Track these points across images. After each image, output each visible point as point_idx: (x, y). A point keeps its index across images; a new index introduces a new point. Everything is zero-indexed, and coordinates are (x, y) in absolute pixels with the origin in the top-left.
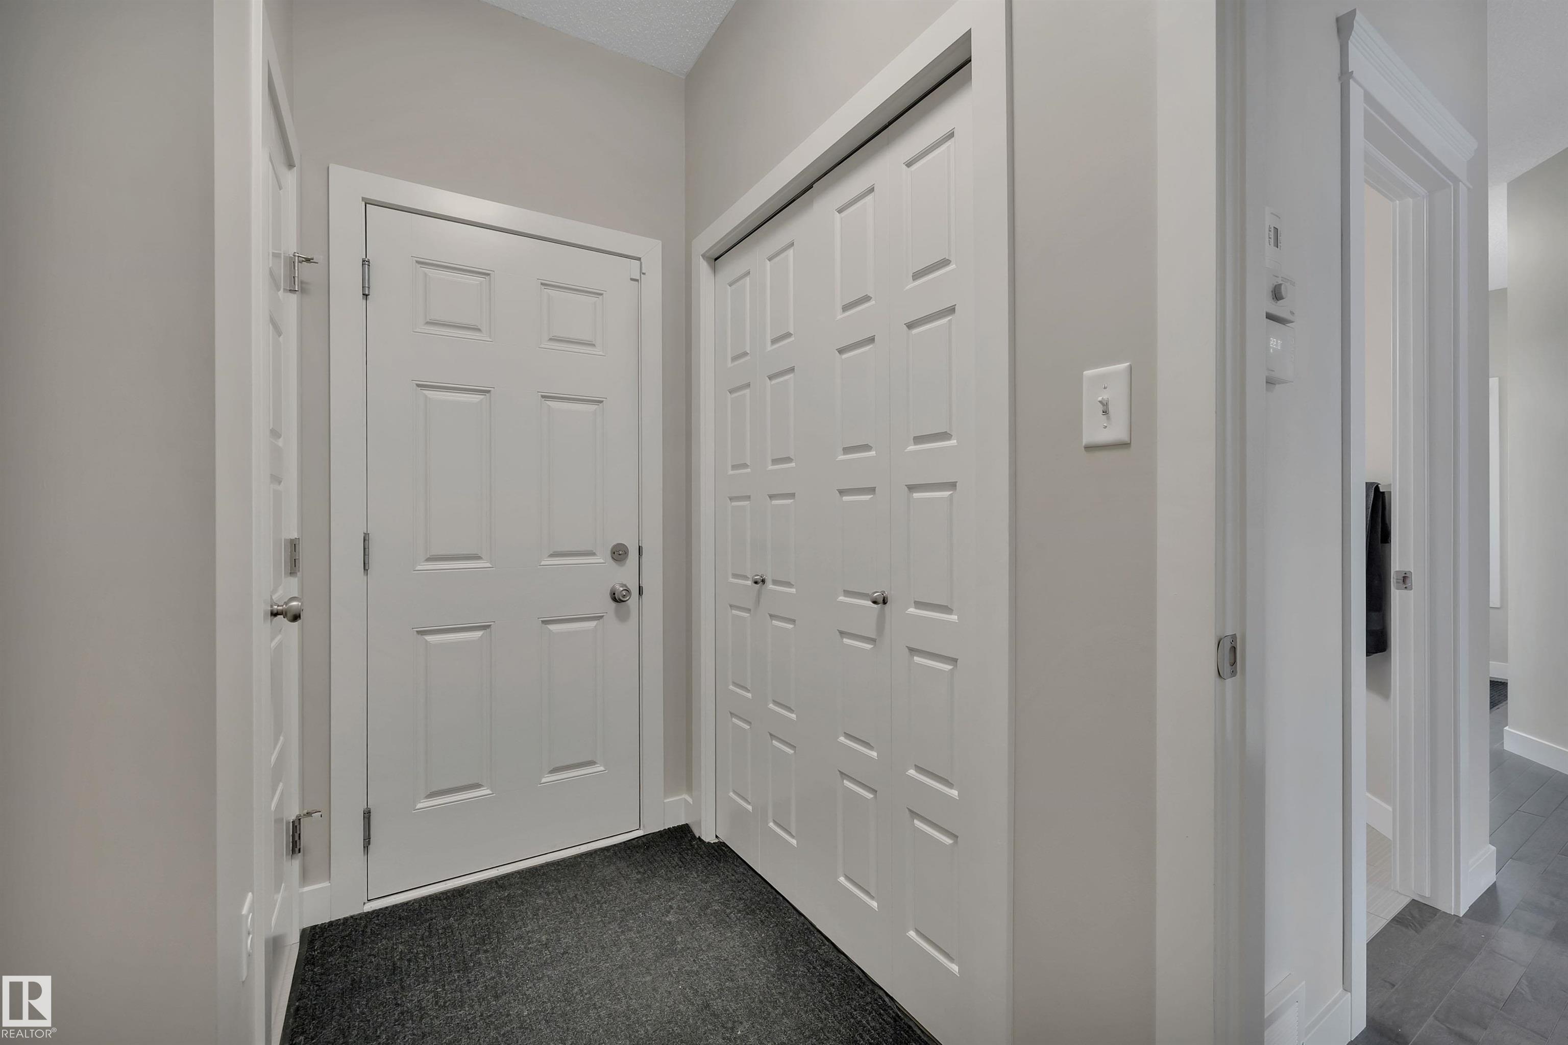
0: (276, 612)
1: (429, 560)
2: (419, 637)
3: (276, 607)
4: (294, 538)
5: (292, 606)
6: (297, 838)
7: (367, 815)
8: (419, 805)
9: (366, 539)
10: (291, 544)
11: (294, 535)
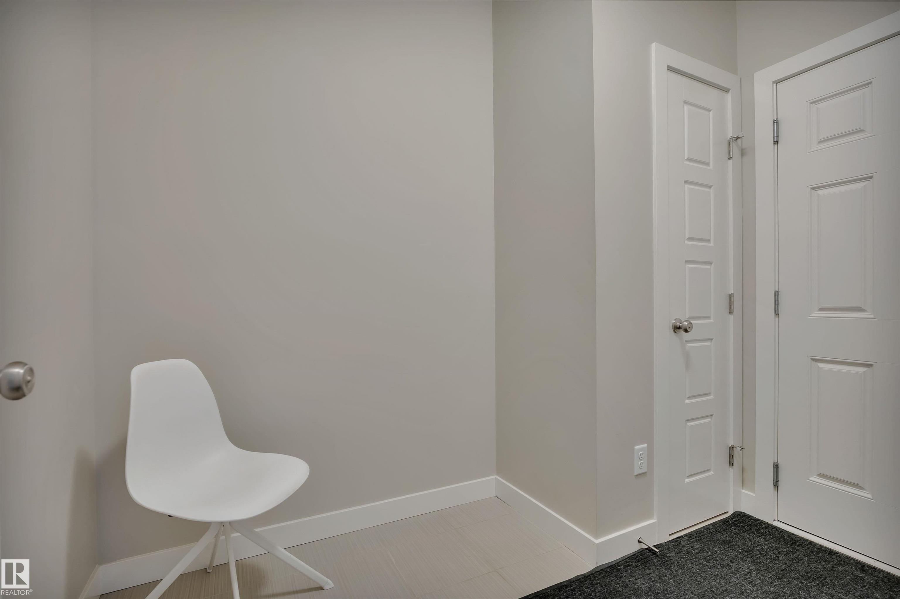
0: (679, 327)
1: (822, 309)
2: (813, 363)
3: (679, 324)
4: (730, 293)
5: (684, 324)
6: (732, 458)
7: (776, 467)
8: (812, 478)
9: (777, 295)
10: (729, 296)
11: (731, 292)
